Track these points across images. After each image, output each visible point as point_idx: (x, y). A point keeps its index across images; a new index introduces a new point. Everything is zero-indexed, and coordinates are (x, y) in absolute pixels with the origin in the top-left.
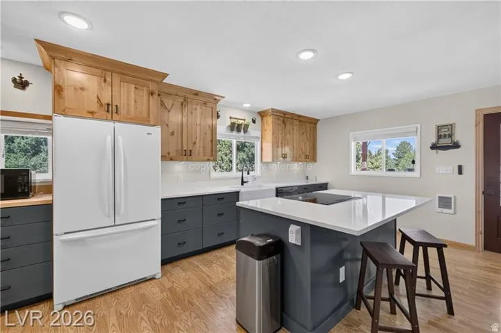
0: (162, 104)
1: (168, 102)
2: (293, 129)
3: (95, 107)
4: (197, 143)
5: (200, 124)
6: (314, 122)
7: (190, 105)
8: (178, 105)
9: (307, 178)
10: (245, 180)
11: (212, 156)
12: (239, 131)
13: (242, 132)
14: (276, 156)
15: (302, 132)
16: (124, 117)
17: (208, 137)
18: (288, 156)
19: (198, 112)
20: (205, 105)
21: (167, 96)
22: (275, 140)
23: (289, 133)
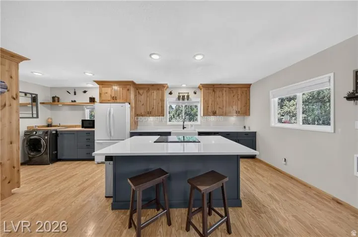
0: (139, 92)
1: (141, 92)
2: (223, 94)
3: (109, 99)
4: (154, 108)
5: (156, 99)
6: (248, 86)
7: (150, 91)
8: (145, 91)
9: (245, 127)
10: (185, 126)
11: (162, 114)
12: (183, 99)
13: (186, 101)
14: (206, 114)
15: (232, 95)
16: (118, 101)
17: (160, 105)
18: (217, 112)
19: (155, 94)
20: (158, 89)
21: (141, 88)
22: (206, 102)
23: (219, 97)
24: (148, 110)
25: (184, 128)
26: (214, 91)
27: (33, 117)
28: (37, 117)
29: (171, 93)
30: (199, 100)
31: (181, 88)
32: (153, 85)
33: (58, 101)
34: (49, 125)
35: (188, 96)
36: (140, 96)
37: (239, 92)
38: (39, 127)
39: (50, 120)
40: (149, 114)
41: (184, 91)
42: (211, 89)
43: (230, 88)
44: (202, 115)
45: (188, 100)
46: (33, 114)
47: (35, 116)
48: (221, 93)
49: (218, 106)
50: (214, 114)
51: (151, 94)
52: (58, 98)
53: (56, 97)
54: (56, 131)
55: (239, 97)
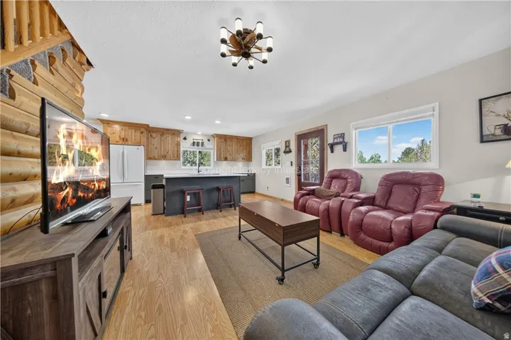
0: (151, 136)
1: (154, 135)
4: (169, 152)
5: (171, 144)
6: (250, 140)
7: (165, 136)
8: (159, 135)
11: (178, 159)
12: (198, 145)
13: (200, 147)
14: (219, 159)
15: (239, 145)
16: (130, 143)
17: (175, 149)
18: (228, 158)
19: (169, 138)
20: (173, 134)
21: (153, 132)
22: (219, 150)
23: (230, 146)
24: (162, 154)
29: (185, 139)
30: (212, 147)
31: (196, 134)
32: (168, 130)
35: (203, 143)
36: (152, 139)
37: (245, 143)
40: (164, 157)
41: (198, 138)
42: (224, 139)
44: (215, 160)
45: (202, 146)
48: (231, 143)
49: (229, 153)
50: (226, 159)
51: (166, 139)
55: (244, 147)
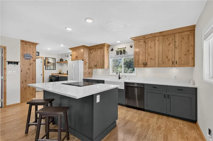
1: (92, 51)
2: (155, 44)
3: (75, 58)
4: (99, 62)
5: (99, 56)
7: (97, 50)
8: (94, 51)
10: (120, 77)
12: (121, 53)
14: (137, 66)
15: (167, 43)
16: (78, 59)
17: (102, 59)
18: (149, 63)
19: (99, 52)
20: (101, 48)
21: (92, 49)
23: (151, 48)
24: (95, 64)
25: (119, 78)
26: (145, 42)
27: (53, 69)
28: (55, 69)
29: (112, 50)
32: (97, 46)
33: (62, 61)
34: (60, 73)
36: (91, 54)
38: (55, 74)
39: (60, 71)
40: (96, 66)
41: (121, 47)
42: (142, 41)
43: (164, 36)
45: (124, 53)
46: (53, 68)
47: (54, 68)
48: (153, 43)
49: (149, 57)
50: (145, 65)
51: (97, 52)
52: (62, 59)
53: (61, 59)
54: (58, 76)
55: (177, 44)
